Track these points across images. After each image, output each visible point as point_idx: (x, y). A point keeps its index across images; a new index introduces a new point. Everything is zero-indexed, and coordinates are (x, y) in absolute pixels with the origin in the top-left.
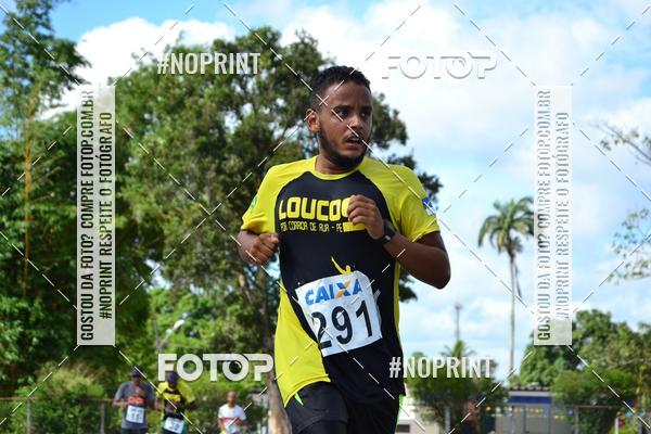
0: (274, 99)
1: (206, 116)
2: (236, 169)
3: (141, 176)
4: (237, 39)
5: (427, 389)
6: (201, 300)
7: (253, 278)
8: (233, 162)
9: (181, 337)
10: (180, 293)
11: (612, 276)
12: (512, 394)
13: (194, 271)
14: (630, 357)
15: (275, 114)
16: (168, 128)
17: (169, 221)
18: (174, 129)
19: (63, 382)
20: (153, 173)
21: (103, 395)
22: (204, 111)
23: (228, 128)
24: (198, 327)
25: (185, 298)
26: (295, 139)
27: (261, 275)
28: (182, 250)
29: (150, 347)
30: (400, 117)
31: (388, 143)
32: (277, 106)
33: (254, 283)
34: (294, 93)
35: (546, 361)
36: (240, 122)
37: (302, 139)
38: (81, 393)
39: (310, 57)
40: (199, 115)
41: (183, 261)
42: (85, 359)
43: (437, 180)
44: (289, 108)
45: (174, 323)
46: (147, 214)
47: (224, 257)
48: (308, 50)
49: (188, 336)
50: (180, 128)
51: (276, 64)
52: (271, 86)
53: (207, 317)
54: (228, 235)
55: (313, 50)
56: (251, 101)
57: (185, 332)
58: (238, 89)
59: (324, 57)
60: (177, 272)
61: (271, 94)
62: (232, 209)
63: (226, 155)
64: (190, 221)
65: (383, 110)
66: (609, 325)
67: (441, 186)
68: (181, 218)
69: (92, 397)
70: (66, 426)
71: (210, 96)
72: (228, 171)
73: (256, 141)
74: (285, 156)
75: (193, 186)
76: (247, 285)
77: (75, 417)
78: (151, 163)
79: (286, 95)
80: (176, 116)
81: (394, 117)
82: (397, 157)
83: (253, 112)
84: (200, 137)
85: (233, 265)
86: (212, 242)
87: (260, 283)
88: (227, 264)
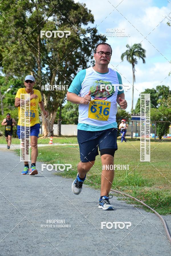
0: (44, 5)
1: (18, 12)
7: (36, 73)
8: (29, 29)
9: (10, 95)
10: (10, 78)
12: (132, 116)
13: (14, 70)
15: (44, 11)
17: (4, 52)
18: (6, 16)
22: (17, 9)
23: (27, 16)
25: (11, 80)
26: (52, 21)
27: (39, 72)
28: (9, 62)
30: (91, 13)
31: (87, 23)
33: (37, 75)
36: (31, 14)
37: (55, 21)
40: (16, 11)
41: (10, 66)
43: (105, 37)
44: (50, 9)
47: (25, 65)
49: (12, 94)
50: (8, 16)
54: (26, 57)
56: (35, 6)
57: (11, 92)
60: (7, 71)
62: (28, 47)
63: (26, 27)
64: (12, 51)
65: (85, 10)
67: (107, 39)
68: (9, 51)
71: (20, 4)
72: (26, 33)
74: (48, 27)
75: (13, 38)
79: (48, 4)
80: (7, 11)
81: (89, 13)
82: (90, 28)
83: (36, 10)
84: (16, 20)
85: (29, 68)
86: (21, 60)
87: (39, 75)
88: (26, 68)
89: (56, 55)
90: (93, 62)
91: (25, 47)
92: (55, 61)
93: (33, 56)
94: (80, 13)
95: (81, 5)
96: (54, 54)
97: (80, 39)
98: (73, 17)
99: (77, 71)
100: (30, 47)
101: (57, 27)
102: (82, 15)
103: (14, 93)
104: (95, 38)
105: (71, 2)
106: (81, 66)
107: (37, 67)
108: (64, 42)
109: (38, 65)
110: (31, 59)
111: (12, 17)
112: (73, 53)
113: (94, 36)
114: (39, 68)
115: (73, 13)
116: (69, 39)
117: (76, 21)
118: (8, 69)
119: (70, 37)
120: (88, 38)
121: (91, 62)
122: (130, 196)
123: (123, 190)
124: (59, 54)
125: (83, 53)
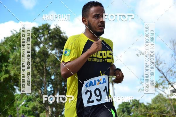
2: (38, 62)
3: (13, 63)
4: (39, 27)
6: (29, 97)
11: (139, 90)
14: (145, 112)
20: (16, 63)
32: (50, 44)
34: (54, 41)
35: (122, 113)
39: (58, 32)
45: (22, 103)
48: (58, 30)
51: (49, 33)
52: (48, 39)
53: (31, 101)
55: (59, 30)
59: (62, 32)
61: (48, 41)
66: (139, 103)
73: (44, 54)
76: (41, 93)
78: (15, 60)
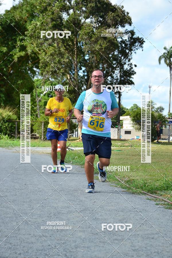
0: (82, 8)
1: (55, 14)
5: (138, 118)
7: (73, 76)
9: (46, 97)
10: (46, 81)
12: (169, 120)
13: (51, 73)
15: (82, 13)
16: (41, 18)
18: (43, 19)
19: (2, 114)
21: (16, 119)
22: (55, 12)
23: (64, 19)
24: (52, 94)
25: (47, 83)
26: (90, 23)
27: (76, 75)
28: (46, 65)
29: (35, 101)
30: (129, 15)
31: (125, 25)
33: (73, 78)
36: (68, 16)
38: (8, 118)
40: (53, 13)
41: (47, 69)
42: (10, 105)
43: (143, 39)
44: (87, 11)
46: (33, 51)
47: (62, 68)
49: (48, 97)
54: (63, 59)
56: (73, 8)
57: (47, 95)
58: (68, 3)
60: (44, 73)
62: (65, 50)
63: (63, 29)
64: (49, 54)
65: (123, 12)
67: (145, 42)
68: (46, 53)
69: (12, 119)
70: (3, 131)
71: (57, 6)
74: (86, 29)
77: (6, 127)
79: (86, 6)
80: (44, 14)
81: (127, 15)
82: (128, 30)
83: (73, 12)
84: (53, 22)
85: (65, 71)
86: (58, 62)
87: (75, 78)
88: (63, 70)
89: (93, 57)
90: (130, 65)
91: (62, 50)
92: (92, 63)
93: (70, 58)
94: (118, 16)
95: (119, 7)
96: (91, 56)
97: (117, 41)
98: (111, 19)
99: (114, 74)
100: (67, 49)
101: (94, 29)
102: (120, 17)
103: (50, 96)
104: (132, 40)
105: (109, 4)
106: (118, 68)
107: (74, 70)
108: (102, 44)
109: (74, 67)
110: (68, 61)
111: (50, 19)
112: (110, 56)
113: (131, 38)
114: (76, 70)
115: (110, 16)
116: (106, 42)
117: (113, 23)
118: (45, 71)
119: (108, 40)
120: (126, 40)
121: (129, 65)
122: (168, 201)
123: (161, 195)
124: (96, 56)
125: (120, 56)
